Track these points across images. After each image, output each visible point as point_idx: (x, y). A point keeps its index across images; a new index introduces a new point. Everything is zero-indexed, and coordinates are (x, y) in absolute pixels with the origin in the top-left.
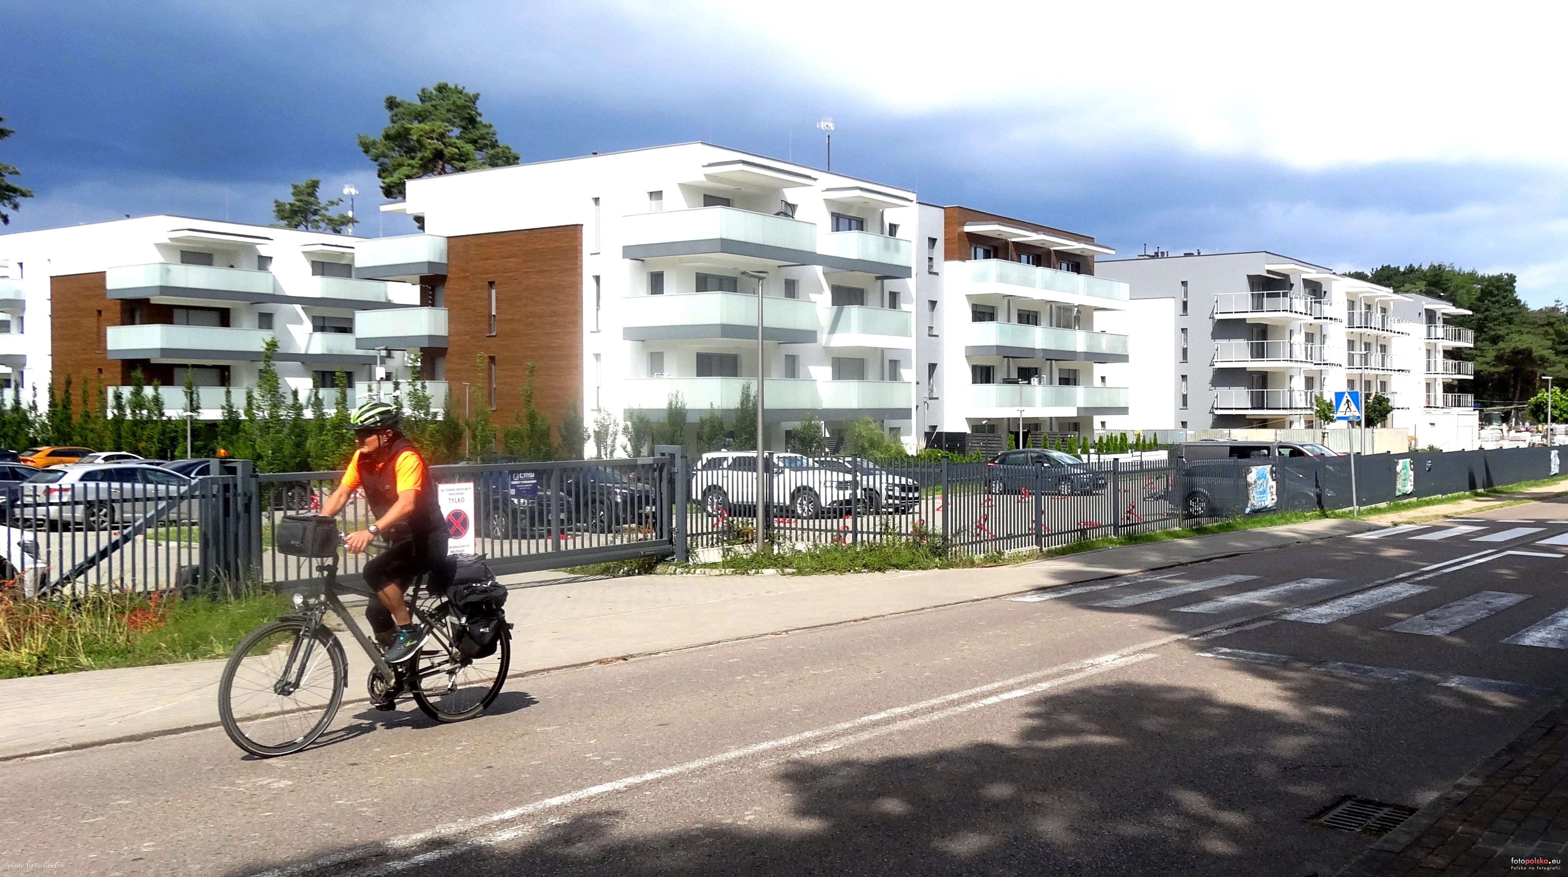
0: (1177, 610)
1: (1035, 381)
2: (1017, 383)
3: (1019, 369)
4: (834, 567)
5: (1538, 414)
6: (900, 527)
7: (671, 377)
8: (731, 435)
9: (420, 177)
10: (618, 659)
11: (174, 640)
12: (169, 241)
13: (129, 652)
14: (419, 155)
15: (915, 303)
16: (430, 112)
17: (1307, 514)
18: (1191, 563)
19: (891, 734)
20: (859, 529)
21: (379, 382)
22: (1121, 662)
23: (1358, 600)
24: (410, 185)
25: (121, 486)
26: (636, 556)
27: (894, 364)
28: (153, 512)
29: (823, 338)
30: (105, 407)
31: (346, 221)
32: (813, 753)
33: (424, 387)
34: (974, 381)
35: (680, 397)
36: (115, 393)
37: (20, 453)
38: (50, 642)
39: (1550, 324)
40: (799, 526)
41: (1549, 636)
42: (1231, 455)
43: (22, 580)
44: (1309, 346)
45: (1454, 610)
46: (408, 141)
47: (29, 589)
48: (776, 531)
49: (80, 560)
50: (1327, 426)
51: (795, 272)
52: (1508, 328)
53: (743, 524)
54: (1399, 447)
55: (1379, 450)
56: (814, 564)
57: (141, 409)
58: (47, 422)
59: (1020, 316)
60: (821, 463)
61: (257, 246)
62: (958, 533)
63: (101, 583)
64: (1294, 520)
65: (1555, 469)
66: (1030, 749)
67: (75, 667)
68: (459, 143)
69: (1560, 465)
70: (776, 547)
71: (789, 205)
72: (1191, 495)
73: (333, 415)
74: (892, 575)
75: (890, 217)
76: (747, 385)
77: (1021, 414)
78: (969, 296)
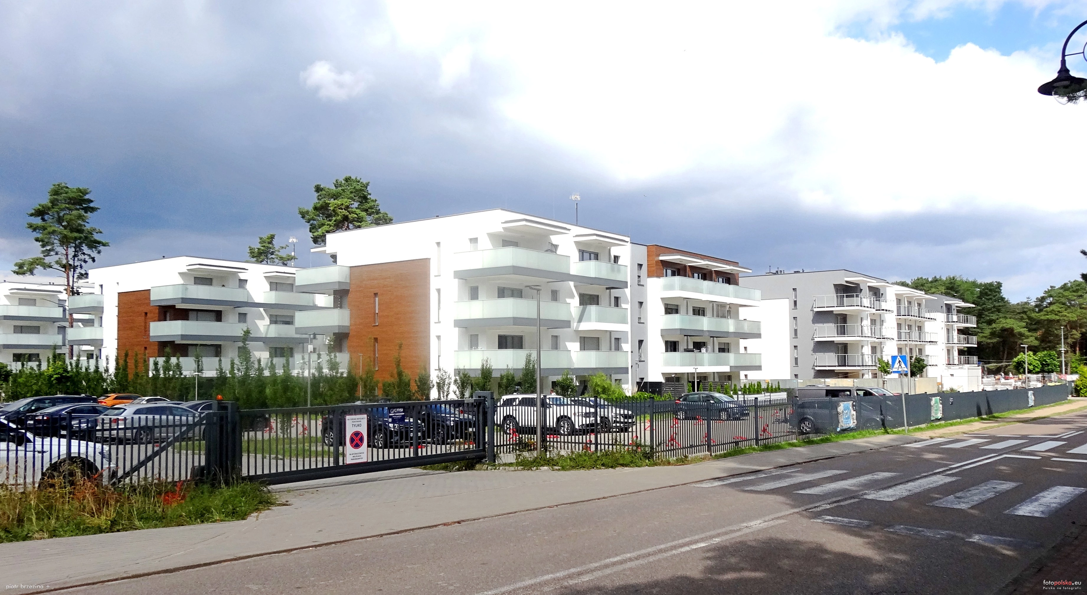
0: (798, 492)
1: (703, 350)
2: (693, 351)
3: (694, 343)
4: (583, 466)
5: (1019, 368)
6: (624, 440)
7: (483, 350)
8: (519, 384)
9: (334, 232)
10: (455, 522)
11: (190, 511)
12: (187, 271)
13: (164, 518)
14: (334, 218)
15: (630, 303)
16: (340, 194)
17: (876, 432)
18: (805, 462)
19: (624, 570)
20: (599, 442)
21: (309, 354)
22: (764, 525)
23: (910, 485)
24: (329, 237)
25: (161, 417)
26: (463, 459)
27: (617, 340)
28: (178, 433)
29: (574, 325)
30: (147, 371)
31: (290, 258)
32: (577, 582)
33: (335, 357)
34: (667, 351)
35: (489, 362)
36: (154, 361)
37: (98, 398)
38: (118, 512)
39: (1025, 312)
40: (562, 440)
41: (1035, 509)
42: (827, 395)
43: (101, 475)
44: (873, 327)
45: (974, 492)
46: (328, 210)
47: (105, 481)
48: (548, 443)
49: (135, 462)
50: (886, 377)
51: (557, 286)
52: (998, 315)
53: (528, 439)
54: (931, 390)
55: (920, 391)
56: (572, 464)
57: (169, 371)
58: (114, 379)
59: (694, 310)
60: (575, 401)
61: (239, 274)
62: (660, 444)
63: (148, 477)
64: (868, 435)
65: (1031, 403)
66: (710, 579)
67: (133, 528)
68: (358, 211)
69: (1035, 400)
70: (548, 453)
71: (554, 245)
72: (803, 420)
73: (281, 374)
75: (615, 251)
76: (529, 354)
77: (696, 371)
78: (663, 299)
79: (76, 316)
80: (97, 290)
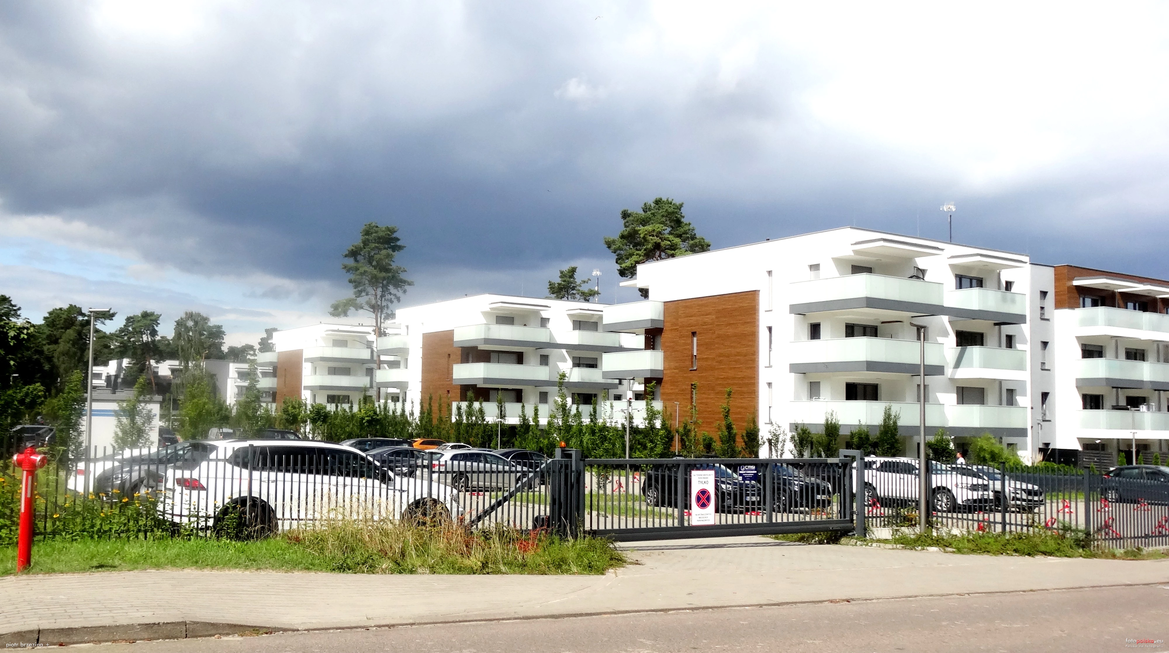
1: (1143, 408)
2: (1126, 409)
3: (1128, 397)
4: (987, 550)
7: (826, 400)
8: (877, 445)
9: (645, 262)
10: (844, 600)
11: (546, 561)
12: (489, 310)
14: (644, 247)
15: (1029, 344)
16: (650, 218)
20: (1008, 522)
24: (639, 267)
25: (471, 464)
26: (826, 530)
27: (1010, 391)
29: (949, 372)
30: (451, 414)
31: (593, 294)
34: (1085, 407)
35: (834, 415)
36: (457, 406)
46: (637, 238)
48: (934, 519)
51: (925, 321)
53: (908, 513)
56: (970, 546)
57: (472, 416)
58: (419, 423)
59: (1127, 353)
61: (540, 312)
62: (1100, 530)
68: (670, 237)
70: (935, 531)
71: (921, 270)
73: (588, 422)
74: (1040, 559)
75: (1005, 276)
76: (888, 408)
77: (1134, 436)
78: (1078, 338)
79: (383, 358)
80: (403, 331)
